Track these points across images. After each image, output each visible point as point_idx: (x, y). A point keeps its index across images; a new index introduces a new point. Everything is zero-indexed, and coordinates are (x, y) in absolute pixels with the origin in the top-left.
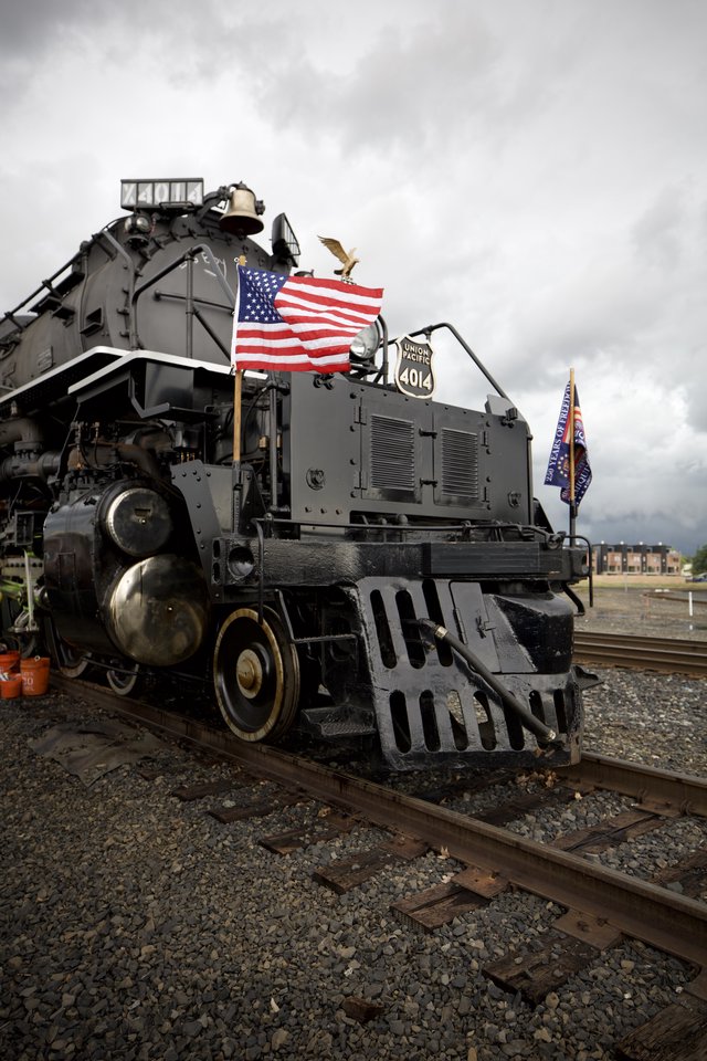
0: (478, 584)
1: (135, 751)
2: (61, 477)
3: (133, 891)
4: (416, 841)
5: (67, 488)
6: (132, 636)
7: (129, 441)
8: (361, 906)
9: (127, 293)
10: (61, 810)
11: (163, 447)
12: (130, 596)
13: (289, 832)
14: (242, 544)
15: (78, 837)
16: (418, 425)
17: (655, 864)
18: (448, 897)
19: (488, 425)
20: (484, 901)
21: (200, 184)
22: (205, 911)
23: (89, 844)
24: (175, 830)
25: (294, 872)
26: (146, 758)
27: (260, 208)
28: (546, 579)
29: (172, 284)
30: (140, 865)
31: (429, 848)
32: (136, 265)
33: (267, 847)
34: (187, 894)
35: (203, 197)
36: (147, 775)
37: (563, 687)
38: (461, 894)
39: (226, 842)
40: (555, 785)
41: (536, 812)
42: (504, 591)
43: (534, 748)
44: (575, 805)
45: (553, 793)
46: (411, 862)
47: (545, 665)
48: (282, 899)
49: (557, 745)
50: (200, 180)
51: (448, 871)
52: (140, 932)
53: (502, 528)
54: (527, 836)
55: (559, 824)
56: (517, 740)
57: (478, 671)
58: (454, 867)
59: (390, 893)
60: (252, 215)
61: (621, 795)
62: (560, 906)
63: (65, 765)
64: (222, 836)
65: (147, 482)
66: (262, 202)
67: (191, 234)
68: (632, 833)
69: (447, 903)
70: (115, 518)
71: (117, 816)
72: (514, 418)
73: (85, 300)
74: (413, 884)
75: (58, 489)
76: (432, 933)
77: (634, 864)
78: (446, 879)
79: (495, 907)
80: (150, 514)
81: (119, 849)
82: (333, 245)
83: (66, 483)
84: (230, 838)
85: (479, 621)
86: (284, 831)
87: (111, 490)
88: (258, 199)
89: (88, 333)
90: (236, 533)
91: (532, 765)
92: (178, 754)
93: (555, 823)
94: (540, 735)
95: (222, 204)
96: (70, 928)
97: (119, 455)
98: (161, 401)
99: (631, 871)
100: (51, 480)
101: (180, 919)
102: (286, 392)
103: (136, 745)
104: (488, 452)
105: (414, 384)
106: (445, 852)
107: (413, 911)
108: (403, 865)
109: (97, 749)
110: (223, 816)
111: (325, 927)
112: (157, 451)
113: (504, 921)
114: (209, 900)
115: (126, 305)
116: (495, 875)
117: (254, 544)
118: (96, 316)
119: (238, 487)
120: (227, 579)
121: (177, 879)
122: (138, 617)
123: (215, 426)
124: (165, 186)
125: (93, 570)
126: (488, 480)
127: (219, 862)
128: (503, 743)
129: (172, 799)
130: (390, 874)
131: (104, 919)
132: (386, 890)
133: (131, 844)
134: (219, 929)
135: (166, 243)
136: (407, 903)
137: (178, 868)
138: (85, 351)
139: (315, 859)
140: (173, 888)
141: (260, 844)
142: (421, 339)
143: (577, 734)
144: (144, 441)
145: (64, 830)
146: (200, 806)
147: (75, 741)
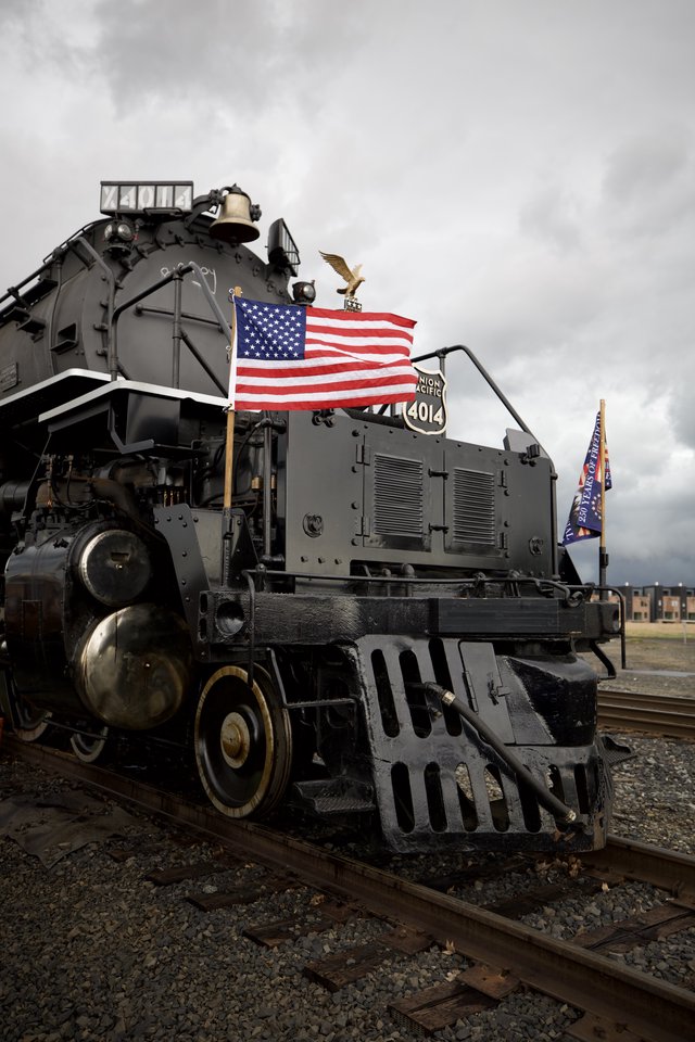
0: (491, 644)
1: (103, 828)
2: (28, 514)
3: (101, 988)
4: (418, 934)
5: (34, 527)
6: (104, 696)
7: (104, 474)
8: (356, 1006)
9: (106, 307)
10: (18, 896)
11: (143, 481)
12: (103, 650)
13: (278, 922)
14: (231, 598)
15: (38, 926)
16: (428, 463)
17: (687, 967)
18: (452, 997)
19: (506, 464)
20: (491, 1002)
21: (190, 187)
22: (183, 1010)
23: (50, 935)
24: (149, 918)
25: (282, 967)
26: (115, 836)
27: (255, 214)
28: (567, 639)
30: (109, 959)
31: (432, 942)
32: (116, 276)
33: (253, 938)
34: (163, 991)
35: (193, 201)
36: (116, 856)
37: (585, 761)
38: (467, 994)
39: (207, 933)
40: (580, 873)
41: (556, 904)
42: (520, 652)
43: (552, 831)
44: (600, 897)
45: (577, 884)
46: (412, 957)
47: (564, 737)
48: (269, 997)
49: (577, 827)
50: (190, 184)
51: (454, 968)
52: (110, 1033)
53: (520, 582)
54: (544, 931)
55: (581, 918)
56: (532, 820)
57: (488, 741)
58: (459, 963)
59: (388, 991)
60: (247, 222)
61: (654, 887)
62: (576, 1010)
63: (22, 843)
64: (203, 925)
65: (125, 523)
66: (257, 207)
67: (178, 241)
68: (664, 930)
69: (451, 1003)
70: (88, 563)
71: (83, 903)
72: (537, 456)
73: (57, 313)
74: (414, 981)
76: (433, 1036)
77: (663, 965)
78: (451, 976)
79: (504, 1009)
80: (127, 558)
81: (85, 940)
82: (337, 262)
83: (33, 521)
84: (211, 927)
85: (491, 686)
86: (272, 920)
87: (85, 531)
88: (254, 203)
89: (59, 350)
90: (226, 586)
91: (552, 850)
92: (152, 831)
93: (577, 917)
94: (559, 815)
95: (213, 208)
96: (30, 1031)
97: (93, 491)
99: (659, 974)
100: (16, 517)
101: (154, 1019)
102: (283, 430)
103: (104, 821)
104: (506, 494)
105: (424, 419)
106: (450, 945)
107: (412, 1011)
108: (404, 961)
109: (59, 825)
110: (203, 904)
111: (315, 1029)
112: (136, 486)
113: (513, 1024)
114: (187, 998)
115: (105, 320)
116: (506, 973)
117: (244, 599)
118: (70, 332)
119: (227, 536)
120: (214, 636)
121: (151, 975)
122: (112, 674)
123: (202, 463)
124: (151, 190)
125: (63, 620)
126: (506, 525)
127: (199, 956)
128: (517, 823)
129: (145, 883)
130: (389, 970)
131: (69, 1019)
132: (383, 987)
133: (99, 935)
134: (198, 1031)
135: (150, 251)
136: (406, 1002)
137: (153, 962)
138: (57, 373)
139: (306, 953)
140: (147, 984)
141: (245, 934)
143: (600, 815)
144: (122, 474)
145: (21, 919)
146: (178, 892)
147: (33, 816)
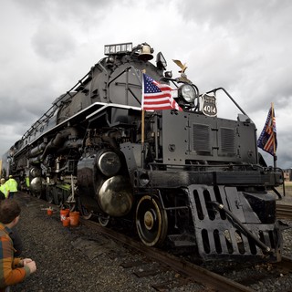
0: (236, 188)
1: (108, 248)
2: (83, 148)
5: (85, 152)
6: (107, 205)
7: (106, 135)
9: (106, 83)
10: (82, 269)
11: (118, 136)
12: (106, 190)
14: (145, 172)
15: (87, 279)
16: (211, 126)
19: (238, 126)
21: (131, 45)
23: (91, 282)
24: (121, 279)
26: (112, 251)
27: (152, 51)
29: (121, 79)
32: (109, 73)
33: (155, 288)
35: (132, 49)
36: (112, 257)
37: (272, 229)
40: (271, 270)
41: (263, 281)
42: (246, 191)
43: (261, 254)
44: (280, 279)
45: (271, 273)
47: (264, 220)
49: (271, 253)
53: (245, 166)
56: (254, 251)
57: (236, 222)
60: (149, 53)
63: (84, 252)
64: (138, 283)
65: (112, 150)
67: (128, 61)
70: (101, 163)
71: (101, 272)
72: (249, 123)
75: (82, 152)
80: (113, 161)
81: (101, 285)
82: (178, 62)
83: (85, 150)
84: (141, 284)
85: (236, 202)
86: (161, 282)
89: (93, 97)
90: (143, 168)
91: (261, 261)
92: (123, 250)
93: (272, 286)
94: (263, 249)
95: (139, 50)
97: (103, 140)
98: (117, 121)
100: (80, 149)
102: (161, 116)
104: (239, 136)
105: (209, 111)
109: (95, 246)
110: (139, 275)
112: (116, 138)
115: (106, 87)
117: (149, 173)
118: (96, 91)
119: (144, 152)
120: (139, 185)
123: (136, 129)
124: (119, 46)
126: (239, 147)
128: (248, 251)
129: (120, 267)
133: (106, 283)
135: (120, 65)
138: (92, 104)
141: (152, 287)
142: (212, 94)
143: (279, 249)
144: (111, 134)
145: (82, 277)
146: (131, 271)
147: (87, 243)
